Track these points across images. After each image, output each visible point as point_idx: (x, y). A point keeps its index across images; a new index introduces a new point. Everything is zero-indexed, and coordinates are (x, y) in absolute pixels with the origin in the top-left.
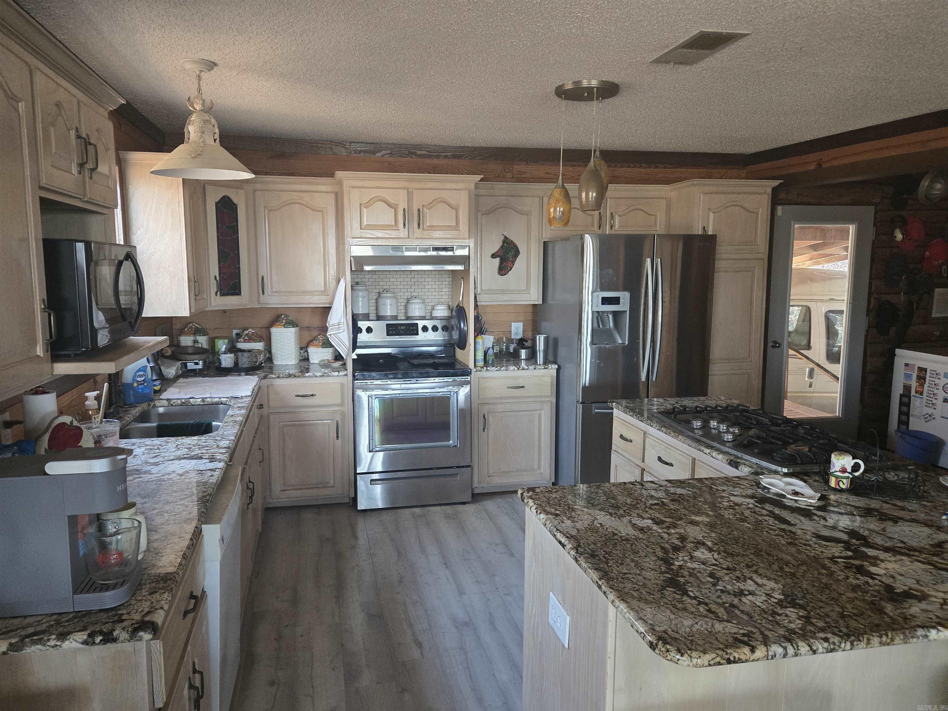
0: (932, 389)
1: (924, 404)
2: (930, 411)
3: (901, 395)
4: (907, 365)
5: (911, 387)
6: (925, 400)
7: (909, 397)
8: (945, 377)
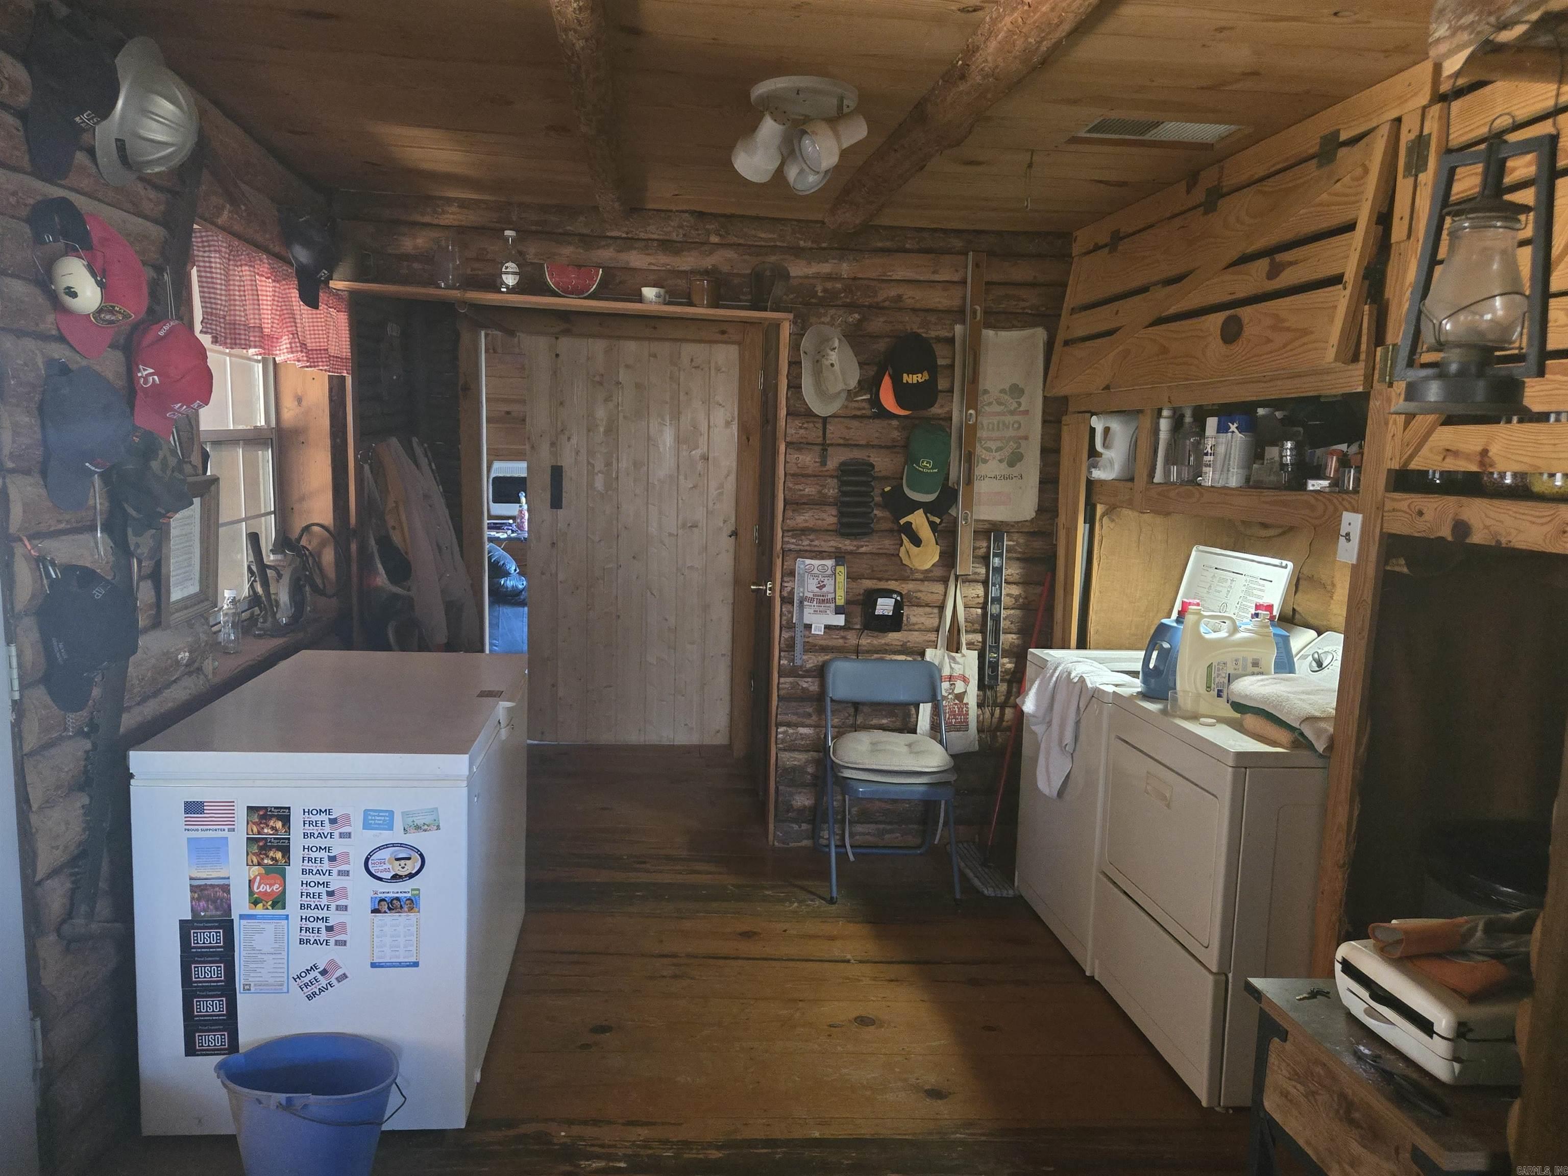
0: (321, 879)
1: (296, 935)
2: (321, 956)
3: (185, 927)
4: (193, 808)
5: (226, 889)
6: (295, 923)
7: (227, 927)
8: (367, 826)
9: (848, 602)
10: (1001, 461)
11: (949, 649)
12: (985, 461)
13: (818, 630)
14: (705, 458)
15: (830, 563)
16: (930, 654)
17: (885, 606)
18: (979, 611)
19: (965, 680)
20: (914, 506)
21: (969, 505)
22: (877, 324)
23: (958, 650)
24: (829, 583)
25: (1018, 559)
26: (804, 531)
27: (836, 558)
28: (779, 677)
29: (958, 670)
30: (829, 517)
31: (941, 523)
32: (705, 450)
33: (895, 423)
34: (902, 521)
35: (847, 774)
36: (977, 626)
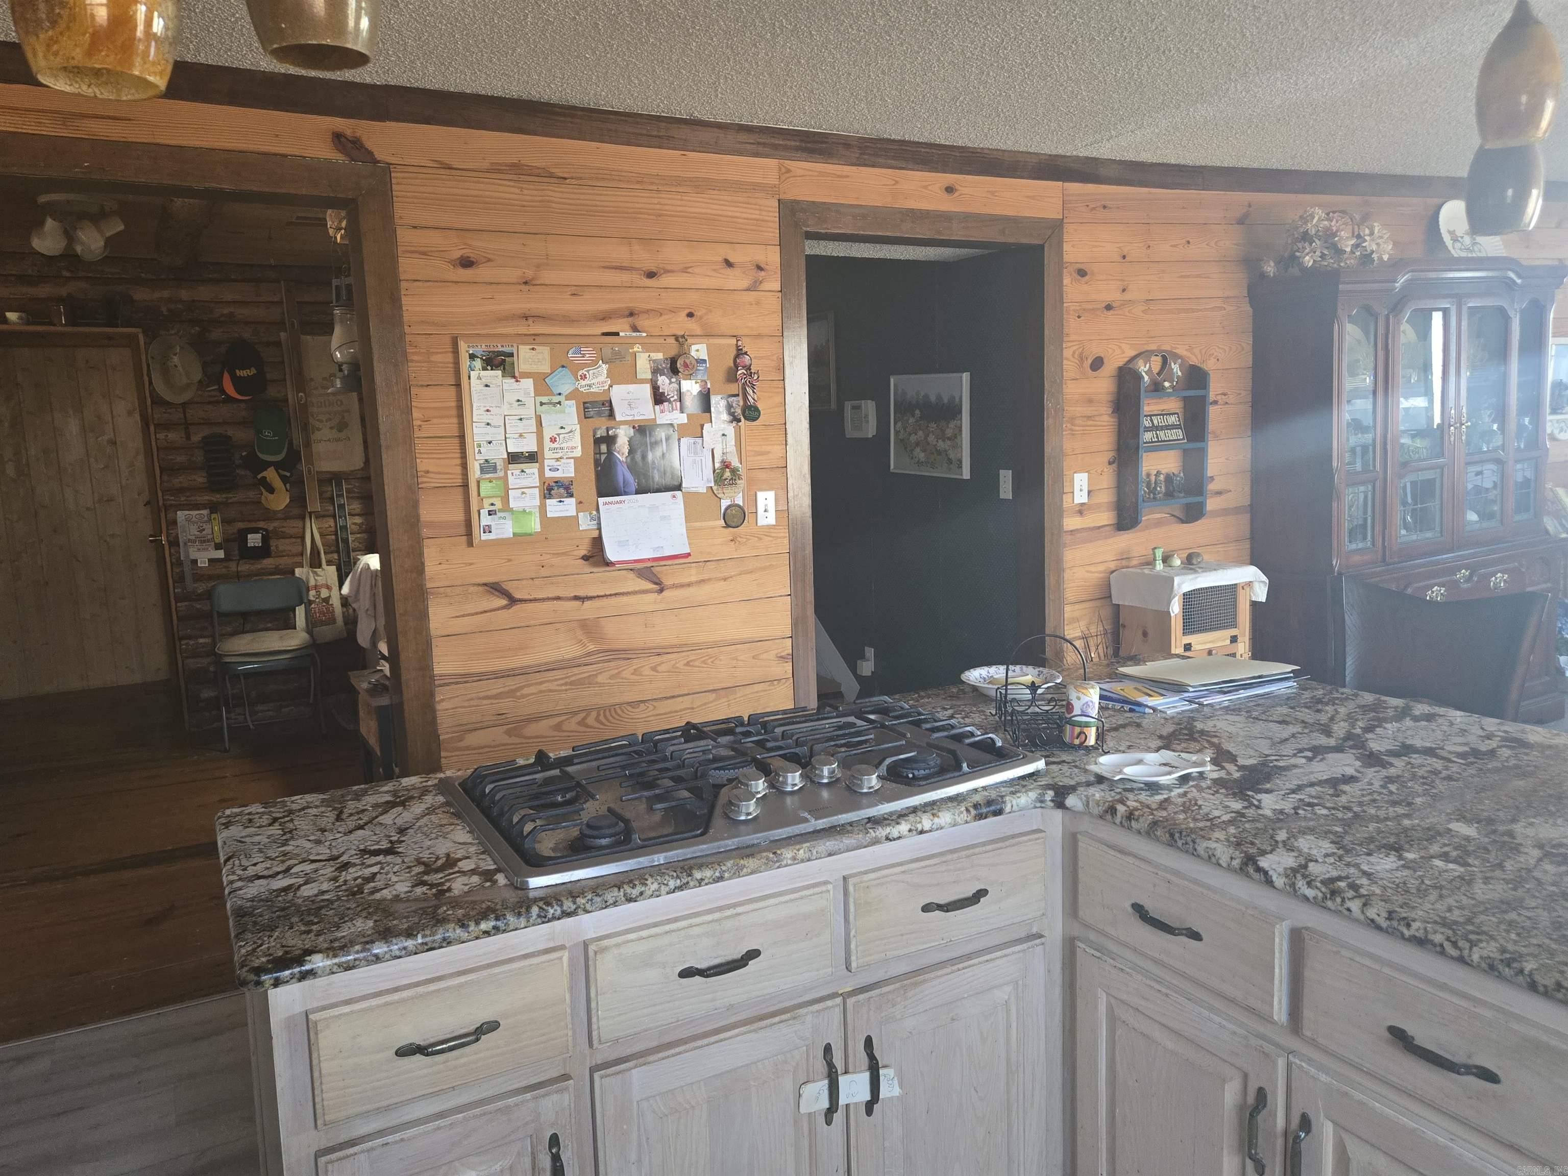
9: (226, 540)
10: (331, 428)
11: (312, 566)
12: (319, 429)
13: (203, 563)
14: (113, 443)
15: (205, 512)
16: (298, 572)
17: (254, 540)
18: (333, 537)
19: (329, 588)
20: (266, 465)
21: (310, 461)
22: (216, 334)
23: (320, 566)
24: (207, 527)
25: (358, 498)
26: (182, 490)
27: (210, 508)
28: (176, 603)
29: (321, 580)
30: (200, 479)
31: (291, 476)
32: (112, 435)
33: (243, 405)
34: (259, 476)
35: (228, 660)
36: (333, 548)
